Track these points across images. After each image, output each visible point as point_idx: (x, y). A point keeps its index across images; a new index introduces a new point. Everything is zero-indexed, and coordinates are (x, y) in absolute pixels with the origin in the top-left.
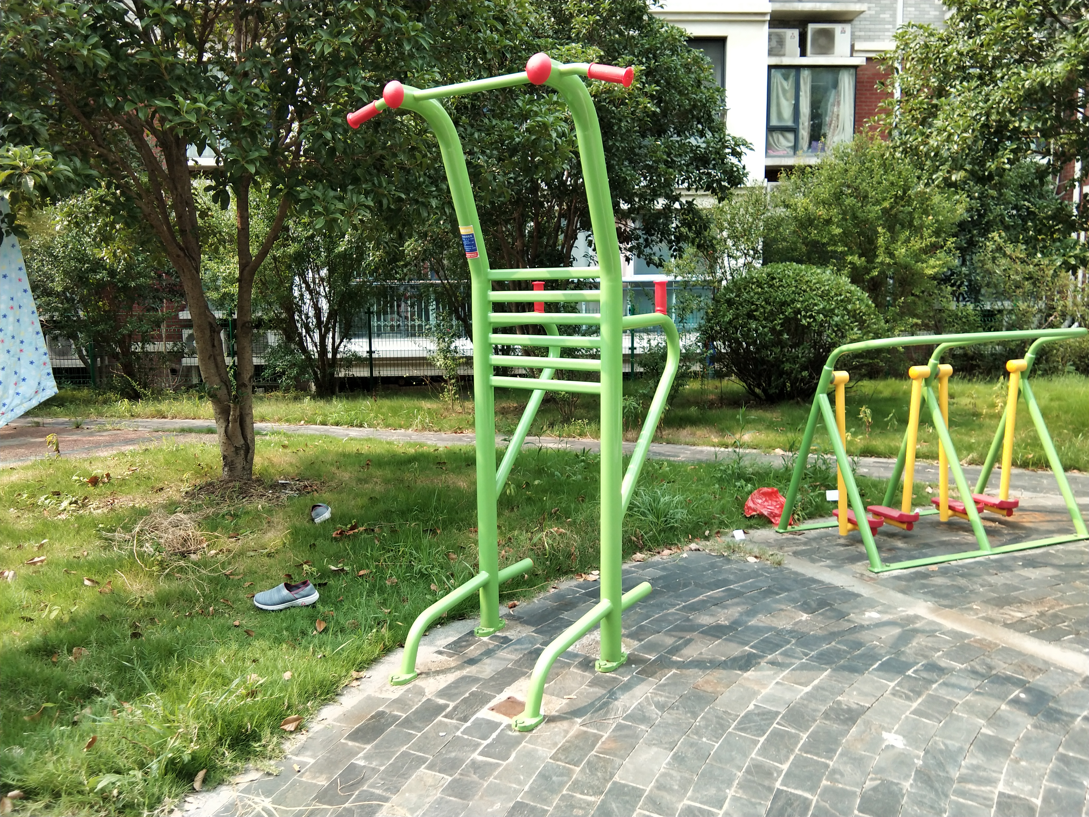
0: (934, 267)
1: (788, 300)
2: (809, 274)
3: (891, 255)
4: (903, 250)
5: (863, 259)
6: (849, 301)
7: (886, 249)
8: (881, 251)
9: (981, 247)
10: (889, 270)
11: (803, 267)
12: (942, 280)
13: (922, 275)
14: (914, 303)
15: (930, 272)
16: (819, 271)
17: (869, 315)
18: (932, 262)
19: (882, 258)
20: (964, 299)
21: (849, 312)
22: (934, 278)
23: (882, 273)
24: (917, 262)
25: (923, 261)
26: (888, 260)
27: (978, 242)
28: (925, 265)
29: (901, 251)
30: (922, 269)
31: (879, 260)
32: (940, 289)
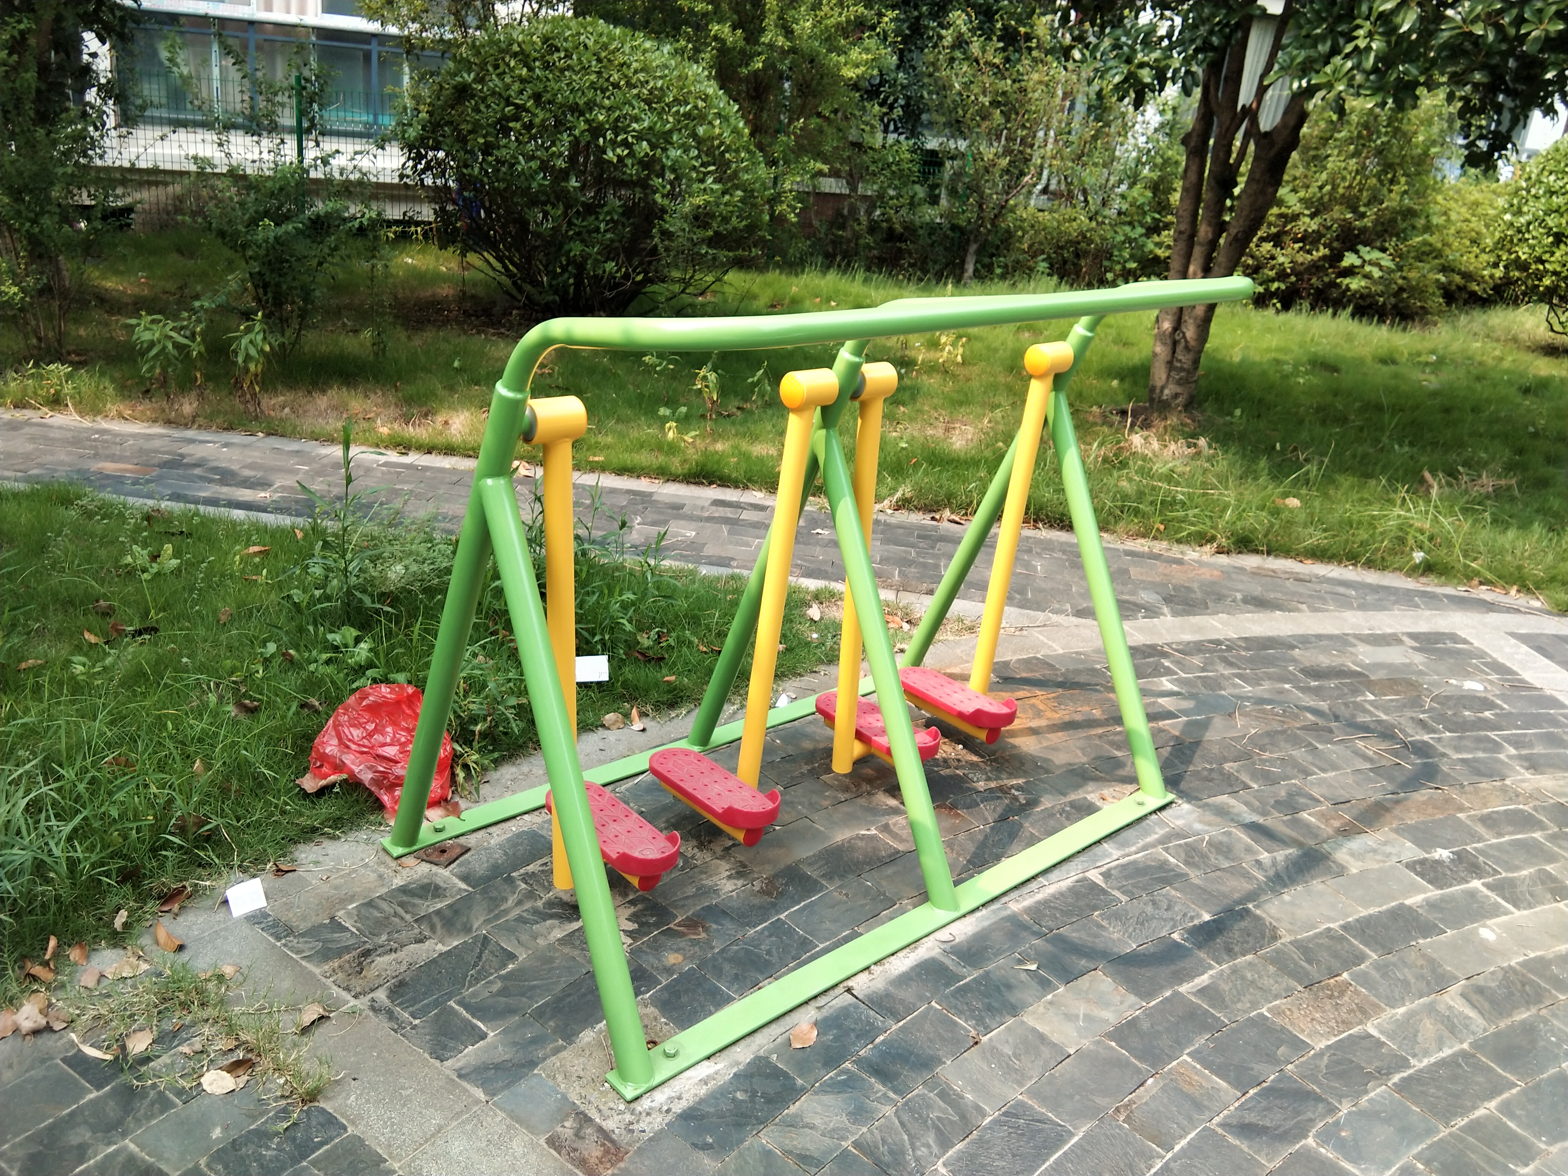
0: (857, 66)
1: (581, 102)
2: (627, 49)
3: (788, 33)
4: (808, 24)
5: (739, 32)
6: (702, 118)
7: (780, 18)
8: (770, 20)
9: (930, 38)
10: (782, 62)
11: (618, 31)
12: (867, 92)
13: (837, 78)
14: (821, 131)
15: (850, 73)
16: (648, 44)
17: (737, 151)
18: (855, 54)
19: (771, 36)
20: (896, 129)
21: (700, 142)
22: (855, 86)
23: (769, 65)
24: (830, 51)
25: (841, 52)
26: (781, 41)
27: (927, 27)
28: (842, 59)
29: (805, 25)
30: (838, 66)
31: (765, 39)
32: (864, 109)
